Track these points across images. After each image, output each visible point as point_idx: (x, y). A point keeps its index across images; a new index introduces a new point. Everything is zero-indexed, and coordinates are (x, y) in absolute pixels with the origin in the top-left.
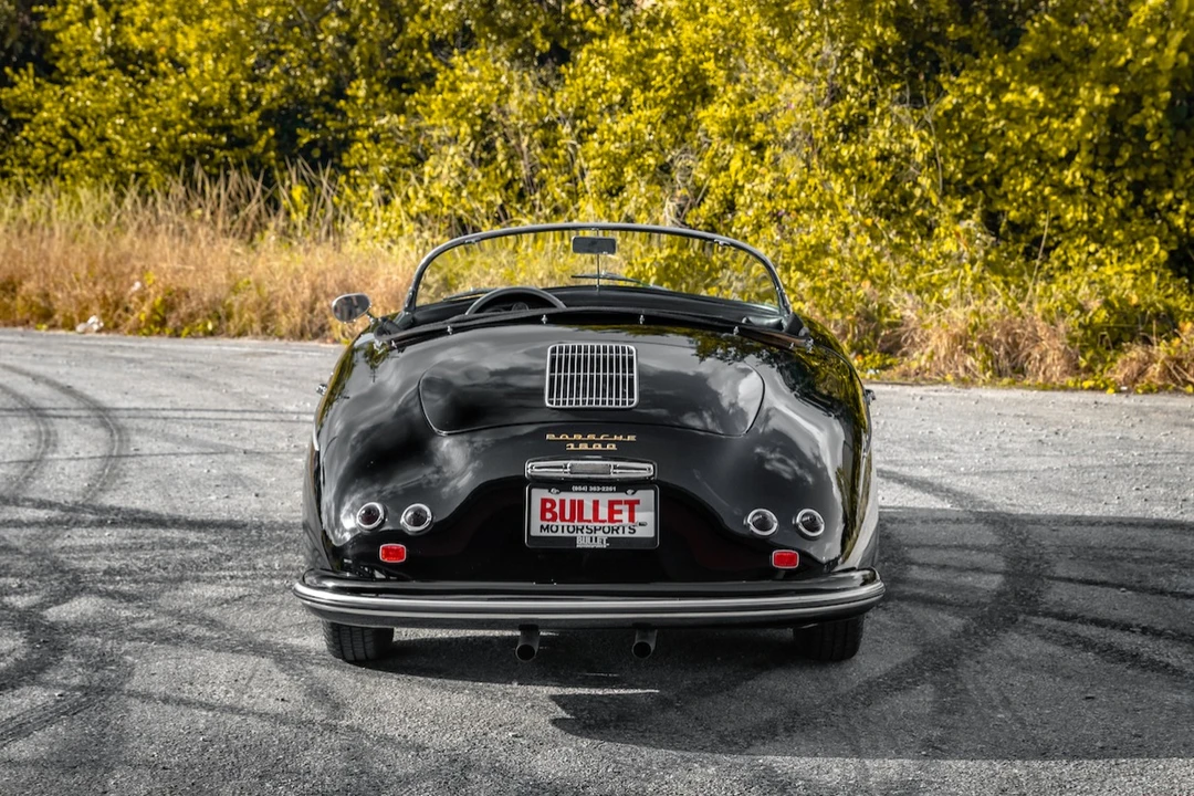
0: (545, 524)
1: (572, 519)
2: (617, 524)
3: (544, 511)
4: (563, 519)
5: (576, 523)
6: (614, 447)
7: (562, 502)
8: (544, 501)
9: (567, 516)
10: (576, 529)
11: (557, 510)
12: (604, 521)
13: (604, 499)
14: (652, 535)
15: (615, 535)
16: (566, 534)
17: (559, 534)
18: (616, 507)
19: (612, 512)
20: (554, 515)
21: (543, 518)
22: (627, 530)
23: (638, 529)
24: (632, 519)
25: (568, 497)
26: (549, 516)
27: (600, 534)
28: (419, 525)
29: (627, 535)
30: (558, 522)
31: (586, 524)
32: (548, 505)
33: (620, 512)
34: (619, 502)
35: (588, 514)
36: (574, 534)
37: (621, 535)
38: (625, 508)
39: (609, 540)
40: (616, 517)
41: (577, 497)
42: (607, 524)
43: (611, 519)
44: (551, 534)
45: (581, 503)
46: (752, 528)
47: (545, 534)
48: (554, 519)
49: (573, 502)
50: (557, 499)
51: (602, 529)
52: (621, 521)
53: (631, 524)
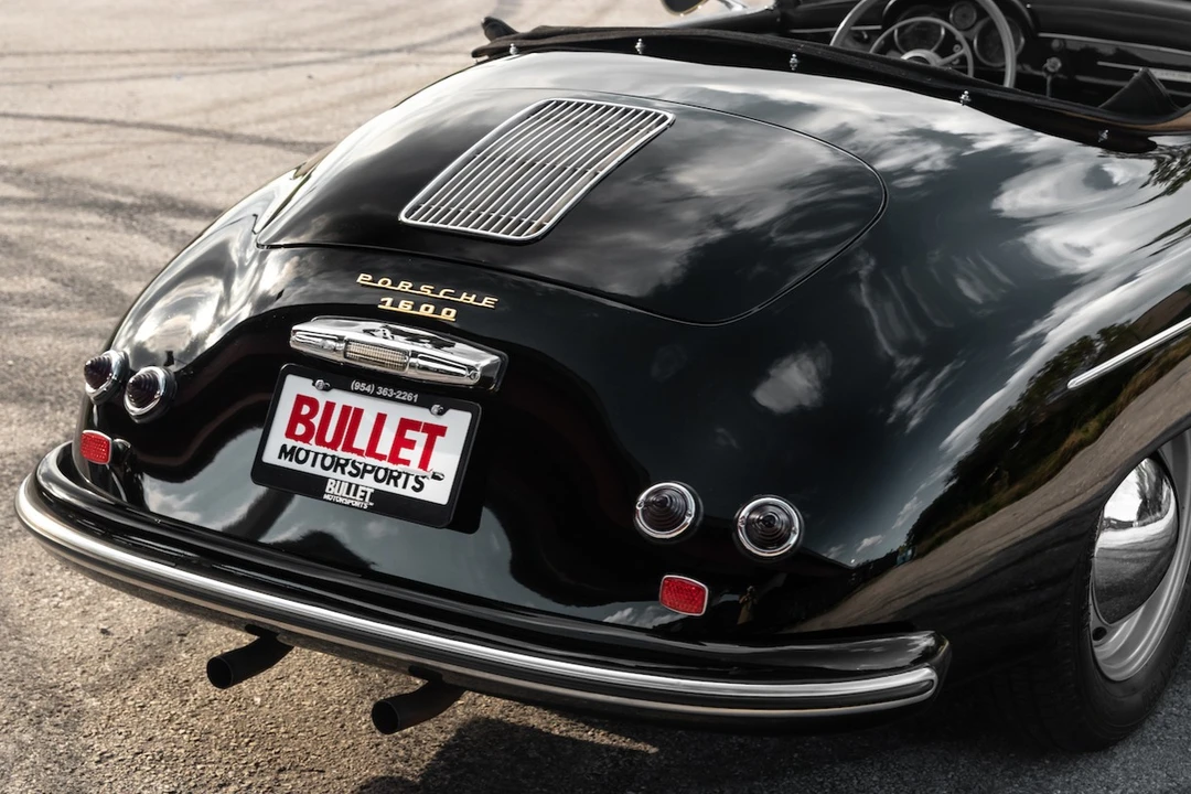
0: (290, 443)
1: (333, 445)
2: (400, 467)
3: (296, 417)
4: (321, 441)
5: (339, 453)
6: (451, 317)
7: (330, 406)
8: (301, 400)
9: (329, 437)
10: (338, 464)
11: (316, 421)
12: (381, 457)
13: (396, 413)
14: (445, 500)
15: (391, 488)
16: (317, 469)
17: (306, 468)
18: (410, 435)
19: (401, 442)
20: (310, 427)
21: (290, 433)
22: (412, 482)
23: (429, 483)
24: (424, 463)
25: (341, 398)
26: (300, 429)
27: (369, 480)
29: (409, 492)
30: (312, 446)
31: (353, 456)
32: (306, 410)
33: (411, 444)
34: (415, 425)
35: (361, 441)
36: (329, 473)
37: (399, 490)
38: (420, 438)
39: (377, 495)
40: (404, 453)
41: (354, 401)
42: (385, 464)
43: (394, 458)
44: (293, 465)
45: (359, 412)
46: (639, 519)
47: (285, 463)
48: (305, 438)
49: (346, 409)
50: (322, 398)
51: (375, 470)
52: (407, 462)
53: (421, 472)
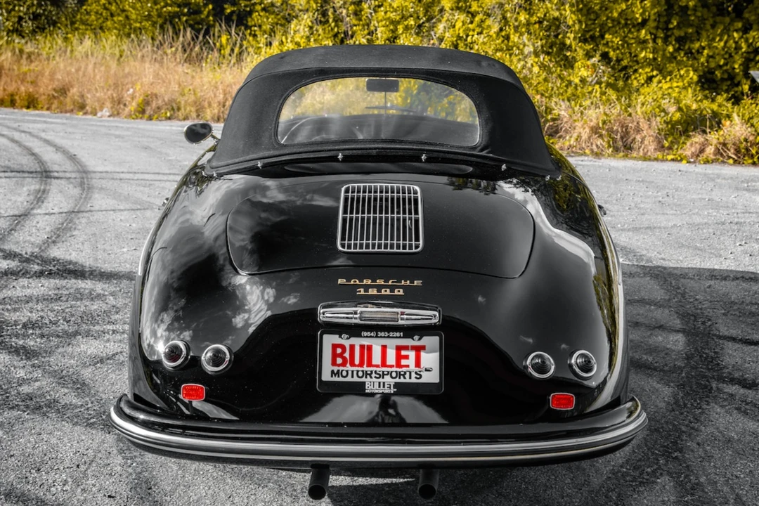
0: (336, 369)
1: (361, 364)
2: (404, 369)
3: (335, 356)
4: (353, 364)
5: (365, 368)
6: (401, 292)
7: (352, 347)
8: (335, 346)
9: (357, 361)
10: (366, 374)
11: (347, 355)
12: (391, 366)
13: (392, 344)
14: (437, 381)
15: (402, 380)
16: (356, 379)
17: (349, 379)
18: (404, 353)
19: (399, 357)
20: (344, 359)
21: (334, 363)
22: (413, 375)
23: (424, 374)
24: (418, 364)
25: (357, 342)
26: (339, 361)
27: (387, 379)
28: (217, 366)
29: (414, 380)
30: (349, 367)
31: (374, 369)
32: (339, 351)
33: (407, 357)
34: (406, 348)
35: (376, 359)
36: (363, 379)
37: (407, 380)
38: (412, 354)
39: (396, 385)
40: (404, 362)
41: (366, 342)
42: (394, 369)
43: (398, 365)
44: (341, 379)
45: (370, 348)
46: (531, 370)
47: (336, 379)
48: (344, 364)
49: (362, 347)
50: (347, 343)
51: (390, 373)
52: (408, 366)
53: (417, 369)
